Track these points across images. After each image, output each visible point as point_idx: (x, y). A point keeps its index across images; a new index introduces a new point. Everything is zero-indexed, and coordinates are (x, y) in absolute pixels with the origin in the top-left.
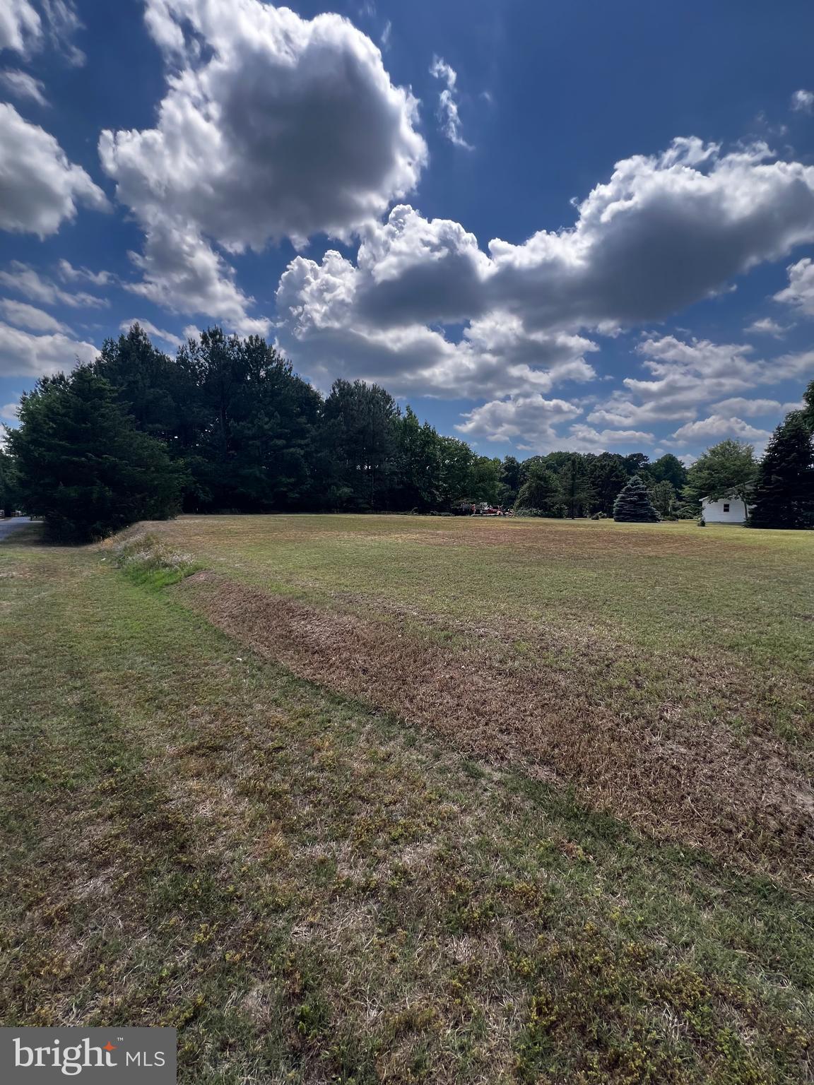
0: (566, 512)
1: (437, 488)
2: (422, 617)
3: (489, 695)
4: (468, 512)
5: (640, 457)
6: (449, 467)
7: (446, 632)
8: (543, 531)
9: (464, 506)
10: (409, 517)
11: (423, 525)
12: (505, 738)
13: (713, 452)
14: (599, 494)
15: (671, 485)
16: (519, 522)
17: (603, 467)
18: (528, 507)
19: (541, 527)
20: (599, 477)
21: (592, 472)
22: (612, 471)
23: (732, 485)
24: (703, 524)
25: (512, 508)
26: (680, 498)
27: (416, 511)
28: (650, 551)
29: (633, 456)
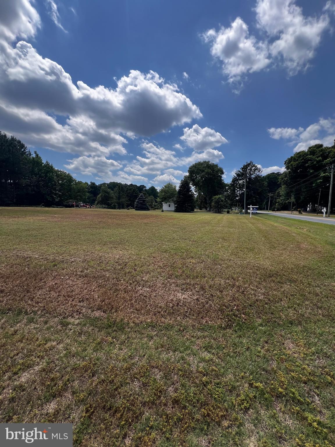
0: (117, 207)
1: (56, 194)
2: (41, 257)
3: (75, 287)
4: (72, 206)
5: (143, 186)
6: (61, 185)
7: (54, 263)
8: (107, 214)
9: (70, 203)
10: (39, 208)
11: (47, 212)
12: (82, 304)
13: (165, 186)
14: (129, 200)
15: (153, 197)
16: (97, 211)
17: (130, 189)
18: (101, 204)
19: (106, 213)
20: (129, 193)
21: (127, 191)
22: (134, 191)
23: (170, 198)
24: (163, 211)
25: (94, 205)
26: (156, 202)
27: (43, 205)
28: (145, 221)
29: (141, 186)
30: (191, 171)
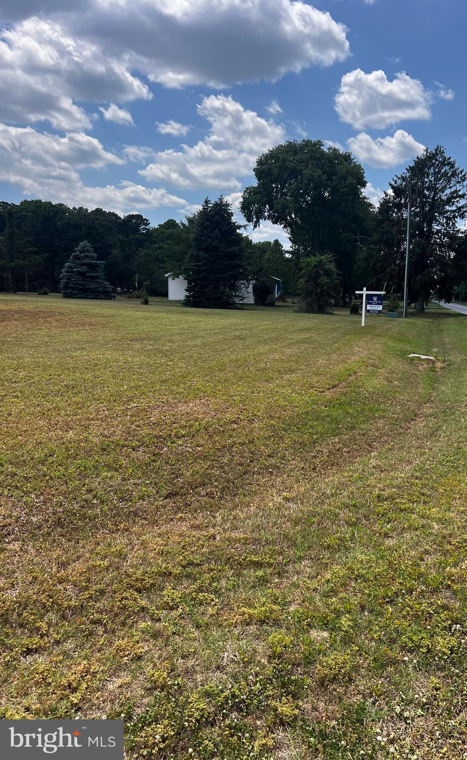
17: (80, 227)
29: (131, 217)
30: (264, 170)
